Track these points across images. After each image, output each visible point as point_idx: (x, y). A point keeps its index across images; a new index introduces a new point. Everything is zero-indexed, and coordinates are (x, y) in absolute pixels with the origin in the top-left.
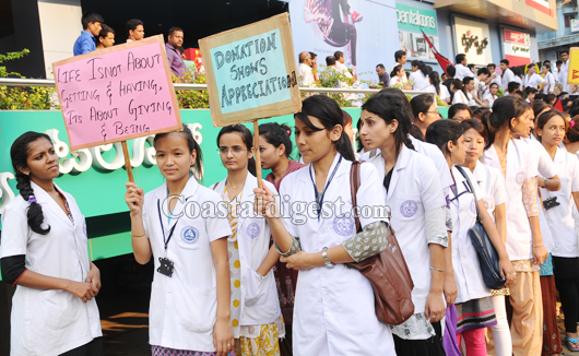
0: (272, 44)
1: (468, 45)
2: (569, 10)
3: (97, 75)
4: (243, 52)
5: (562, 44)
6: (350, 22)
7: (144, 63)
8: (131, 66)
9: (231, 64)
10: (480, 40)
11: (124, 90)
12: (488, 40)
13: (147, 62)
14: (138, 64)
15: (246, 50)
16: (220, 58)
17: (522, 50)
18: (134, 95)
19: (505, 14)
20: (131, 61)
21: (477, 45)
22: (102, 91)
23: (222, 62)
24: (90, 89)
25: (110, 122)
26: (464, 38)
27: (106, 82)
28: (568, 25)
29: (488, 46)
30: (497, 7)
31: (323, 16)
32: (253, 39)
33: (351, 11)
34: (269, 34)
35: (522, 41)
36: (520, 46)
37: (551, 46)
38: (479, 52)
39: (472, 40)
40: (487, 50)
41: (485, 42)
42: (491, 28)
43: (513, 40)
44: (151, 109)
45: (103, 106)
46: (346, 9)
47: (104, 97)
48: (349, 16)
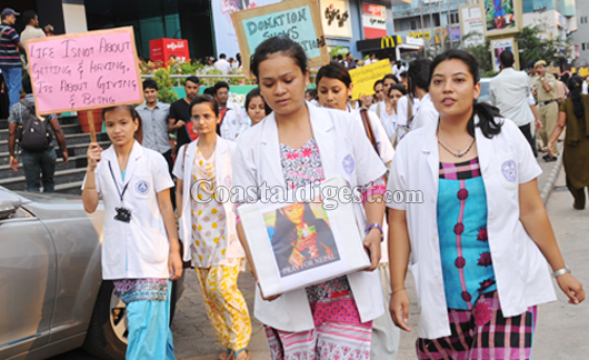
0: (302, 17)
1: (331, 19)
3: (70, 54)
4: (275, 22)
5: (416, 14)
7: (114, 48)
8: (103, 49)
9: (264, 31)
10: (341, 14)
11: (94, 68)
12: (349, 13)
13: (118, 48)
14: (110, 48)
15: (279, 21)
16: (252, 27)
17: (379, 22)
18: (104, 73)
20: (103, 45)
21: (338, 17)
22: (74, 67)
23: (255, 31)
24: (63, 65)
25: (78, 94)
26: (327, 12)
27: (78, 60)
29: (349, 19)
31: (232, 8)
32: (285, 12)
33: (251, 2)
34: (300, 9)
35: (379, 14)
36: (377, 18)
37: (406, 16)
38: (341, 24)
39: (334, 13)
40: (348, 23)
41: (346, 15)
42: (351, 3)
43: (370, 13)
44: (118, 85)
45: (74, 79)
47: (75, 73)
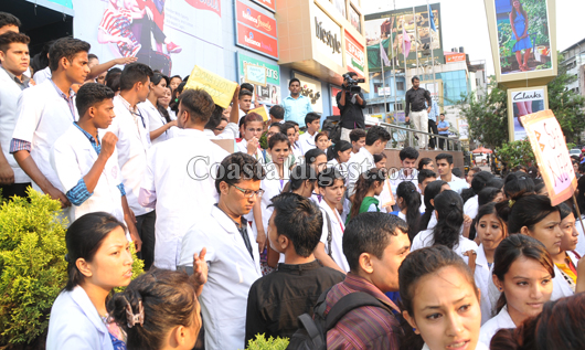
2: (377, 81)
6: (165, 51)
10: (314, 93)
12: (320, 94)
19: (332, 75)
21: (311, 96)
28: (376, 91)
29: (320, 98)
30: (328, 70)
33: (167, 41)
38: (313, 101)
39: (308, 92)
40: (319, 101)
41: (318, 95)
42: (322, 86)
46: (160, 38)
48: (164, 46)
